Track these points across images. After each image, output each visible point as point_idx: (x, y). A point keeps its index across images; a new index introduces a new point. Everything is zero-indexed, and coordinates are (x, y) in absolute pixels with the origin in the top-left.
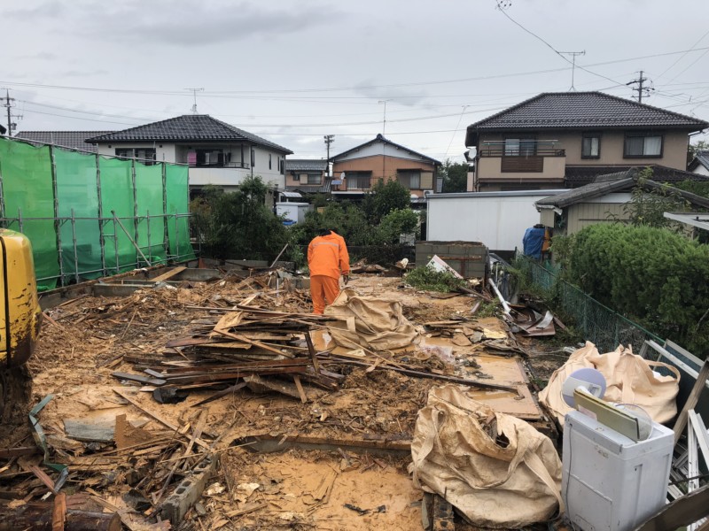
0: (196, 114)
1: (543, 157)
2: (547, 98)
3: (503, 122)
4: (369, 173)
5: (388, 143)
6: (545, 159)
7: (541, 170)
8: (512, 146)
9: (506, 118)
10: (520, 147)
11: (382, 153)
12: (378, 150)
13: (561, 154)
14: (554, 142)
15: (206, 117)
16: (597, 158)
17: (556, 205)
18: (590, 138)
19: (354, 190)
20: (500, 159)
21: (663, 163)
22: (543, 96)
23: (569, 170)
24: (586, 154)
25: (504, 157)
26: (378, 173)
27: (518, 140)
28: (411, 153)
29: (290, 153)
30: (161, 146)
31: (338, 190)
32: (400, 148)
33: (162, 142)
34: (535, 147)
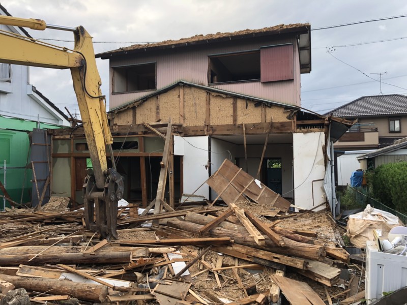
1: (364, 132)
3: (338, 113)
6: (365, 134)
7: (363, 140)
9: (340, 111)
13: (376, 130)
14: (371, 124)
16: (400, 132)
18: (394, 121)
22: (363, 98)
23: (381, 140)
24: (392, 130)
34: (359, 127)
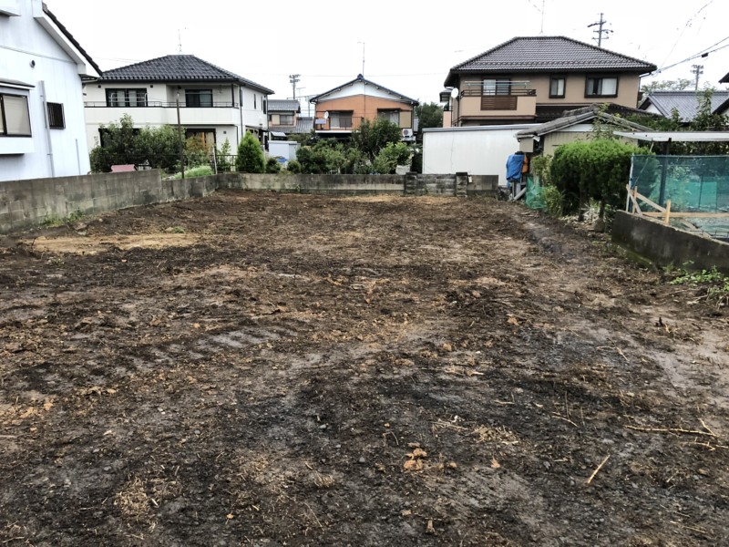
0: (181, 54)
1: (516, 96)
2: (519, 41)
3: (481, 64)
4: (350, 113)
5: (368, 83)
6: (519, 98)
7: (515, 108)
8: (490, 86)
9: (484, 60)
10: (496, 88)
11: (363, 93)
12: (359, 90)
13: (533, 93)
14: (526, 84)
15: (192, 58)
16: (563, 97)
17: (535, 134)
18: (557, 80)
19: (336, 128)
20: (480, 98)
21: (617, 102)
22: (516, 40)
23: (539, 109)
24: (553, 93)
25: (482, 96)
26: (358, 113)
27: (495, 81)
28: (391, 93)
29: (271, 93)
30: (152, 87)
31: (322, 129)
32: (380, 88)
33: (153, 82)
34: (510, 87)
